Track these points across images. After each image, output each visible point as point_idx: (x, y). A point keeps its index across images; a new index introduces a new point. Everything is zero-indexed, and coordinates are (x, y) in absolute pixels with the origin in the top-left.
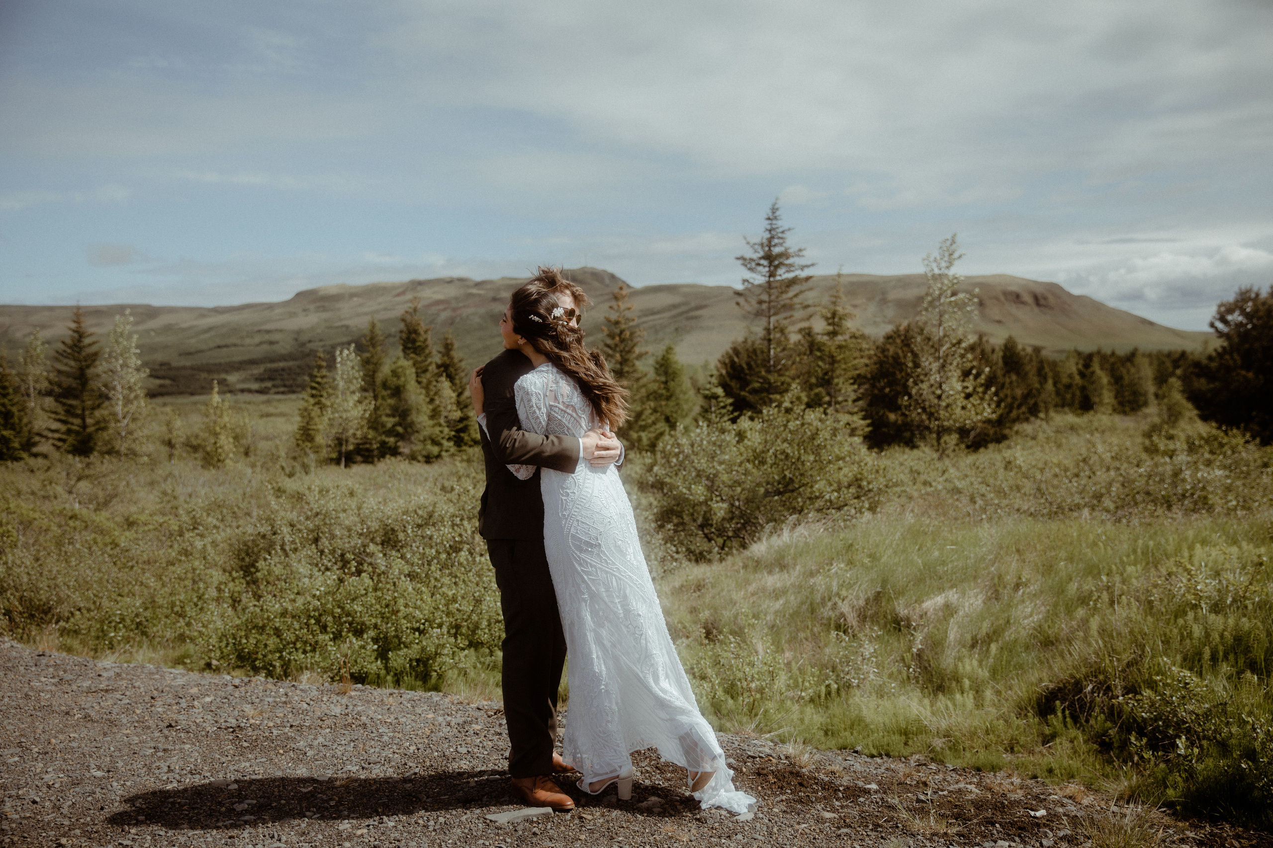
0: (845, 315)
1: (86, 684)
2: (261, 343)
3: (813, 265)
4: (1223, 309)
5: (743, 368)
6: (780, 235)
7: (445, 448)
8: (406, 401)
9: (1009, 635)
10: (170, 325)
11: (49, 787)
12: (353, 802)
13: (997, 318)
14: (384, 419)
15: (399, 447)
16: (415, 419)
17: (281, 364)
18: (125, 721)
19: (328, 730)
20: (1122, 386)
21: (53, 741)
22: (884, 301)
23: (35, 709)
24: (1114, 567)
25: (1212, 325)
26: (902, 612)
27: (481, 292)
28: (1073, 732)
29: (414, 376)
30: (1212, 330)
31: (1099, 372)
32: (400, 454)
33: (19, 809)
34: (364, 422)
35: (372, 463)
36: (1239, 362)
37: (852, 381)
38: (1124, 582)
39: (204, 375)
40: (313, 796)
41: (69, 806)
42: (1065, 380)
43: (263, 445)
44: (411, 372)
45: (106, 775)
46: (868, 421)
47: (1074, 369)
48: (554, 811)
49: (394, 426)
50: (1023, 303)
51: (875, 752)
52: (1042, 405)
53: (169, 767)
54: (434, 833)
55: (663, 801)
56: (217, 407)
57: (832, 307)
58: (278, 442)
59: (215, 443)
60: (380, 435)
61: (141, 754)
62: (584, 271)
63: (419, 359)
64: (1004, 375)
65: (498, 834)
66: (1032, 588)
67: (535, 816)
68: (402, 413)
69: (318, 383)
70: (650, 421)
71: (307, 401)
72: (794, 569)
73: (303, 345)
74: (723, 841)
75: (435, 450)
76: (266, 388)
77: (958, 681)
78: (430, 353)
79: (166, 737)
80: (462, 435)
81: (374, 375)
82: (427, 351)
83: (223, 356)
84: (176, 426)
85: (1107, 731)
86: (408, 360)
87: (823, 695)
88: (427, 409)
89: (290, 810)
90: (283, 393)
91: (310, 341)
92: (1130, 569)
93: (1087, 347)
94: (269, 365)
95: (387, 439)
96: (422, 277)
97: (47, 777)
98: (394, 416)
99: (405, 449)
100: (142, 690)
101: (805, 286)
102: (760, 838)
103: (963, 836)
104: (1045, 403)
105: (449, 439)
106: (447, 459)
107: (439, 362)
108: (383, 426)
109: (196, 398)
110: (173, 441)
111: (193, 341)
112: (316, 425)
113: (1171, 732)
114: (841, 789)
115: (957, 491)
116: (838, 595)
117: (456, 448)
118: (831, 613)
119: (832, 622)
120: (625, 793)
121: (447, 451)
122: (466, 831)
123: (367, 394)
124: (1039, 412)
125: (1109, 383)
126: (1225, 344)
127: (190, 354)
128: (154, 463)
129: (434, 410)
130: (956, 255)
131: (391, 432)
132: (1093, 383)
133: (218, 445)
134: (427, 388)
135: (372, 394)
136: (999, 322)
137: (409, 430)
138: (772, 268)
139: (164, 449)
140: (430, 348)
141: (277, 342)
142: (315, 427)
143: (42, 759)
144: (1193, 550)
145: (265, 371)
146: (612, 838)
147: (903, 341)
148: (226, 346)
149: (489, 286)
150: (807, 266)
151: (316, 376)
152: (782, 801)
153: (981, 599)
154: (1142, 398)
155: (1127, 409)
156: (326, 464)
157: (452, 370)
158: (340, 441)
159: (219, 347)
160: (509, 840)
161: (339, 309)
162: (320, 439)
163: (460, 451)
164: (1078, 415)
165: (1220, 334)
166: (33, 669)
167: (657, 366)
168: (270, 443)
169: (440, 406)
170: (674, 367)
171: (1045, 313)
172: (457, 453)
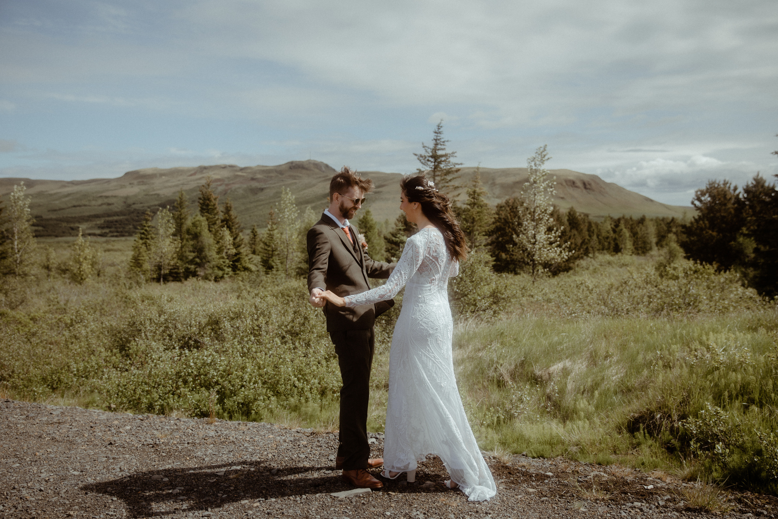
0: (481, 193)
1: (45, 419)
2: (102, 204)
3: (461, 163)
4: (699, 193)
6: (442, 143)
7: (226, 272)
8: (202, 242)
9: (603, 386)
10: (42, 191)
11: (46, 481)
12: (245, 487)
13: (562, 196)
14: (188, 253)
15: (197, 271)
16: (207, 254)
17: (115, 218)
18: (79, 441)
19: (212, 445)
20: (637, 238)
21: (38, 454)
22: (494, 184)
23: (17, 435)
24: (664, 346)
25: (693, 203)
26: (538, 373)
27: (244, 174)
28: (650, 442)
29: (207, 227)
30: (693, 206)
31: (625, 230)
32: (198, 275)
33: (32, 494)
34: (175, 256)
35: (180, 281)
36: (708, 225)
37: (484, 233)
38: (670, 354)
39: (64, 224)
40: (217, 484)
41: (65, 493)
42: (604, 234)
43: (110, 270)
44: (205, 223)
45: (81, 473)
46: (494, 258)
47: (609, 227)
48: (372, 490)
49: (194, 258)
50: (577, 187)
51: (535, 455)
52: (591, 249)
53: (120, 468)
54: (301, 505)
55: (434, 484)
56: (81, 245)
57: (474, 188)
58: (119, 267)
59: (80, 268)
60: (185, 264)
61: (99, 461)
62: (309, 162)
63: (211, 216)
64: (570, 231)
65: (341, 504)
66: (615, 359)
67: (361, 493)
68: (199, 250)
69: (146, 230)
71: (138, 242)
72: (468, 347)
73: (129, 206)
74: (477, 506)
75: (220, 273)
76: (105, 233)
77: (576, 414)
78: (218, 212)
79: (111, 451)
80: (237, 264)
81: (181, 226)
82: (216, 212)
83: (76, 213)
84: (52, 257)
85: (670, 441)
86: (203, 216)
87: (495, 423)
88: (215, 248)
89: (207, 493)
90: (116, 236)
91: (134, 204)
92: (674, 347)
93: (616, 215)
94: (107, 219)
95: (189, 266)
96: (206, 164)
97: (43, 475)
98: (194, 252)
99: (201, 272)
100: (82, 422)
101: (456, 175)
102: (498, 503)
103: (613, 500)
104: (592, 248)
105: (229, 267)
106: (228, 279)
107: (223, 218)
108: (187, 258)
109: (60, 239)
110: (50, 266)
111: (57, 202)
112: (143, 256)
113: (709, 441)
114: (534, 475)
115: (549, 301)
116: (497, 362)
117: (232, 272)
118: (494, 374)
119: (495, 380)
120: (411, 479)
121: (227, 274)
122: (321, 503)
123: (176, 238)
124: (589, 253)
125: (630, 236)
126: (700, 214)
127: (55, 210)
128: (38, 281)
129: (219, 248)
130: (546, 157)
131: (192, 262)
132: (621, 236)
133: (81, 269)
134: (215, 235)
135: (179, 238)
136: (562, 198)
137: (204, 261)
138: (436, 163)
139: (44, 271)
140: (217, 209)
141: (113, 204)
142: (143, 258)
143: (35, 465)
144: (708, 335)
145: (105, 222)
146: (411, 505)
147: (510, 209)
148: (79, 206)
149: (249, 171)
151: (145, 226)
152: (502, 482)
153: (585, 364)
154: (649, 246)
155: (640, 252)
156: (151, 281)
157: (230, 223)
158: (159, 267)
159: (74, 206)
160: (349, 508)
161: (153, 184)
162: (147, 266)
163: (235, 274)
164: (612, 255)
165: (698, 208)
166: (6, 410)
167: (360, 223)
168: (112, 268)
169: (223, 246)
170: (371, 222)
171: (589, 194)
172: (233, 275)
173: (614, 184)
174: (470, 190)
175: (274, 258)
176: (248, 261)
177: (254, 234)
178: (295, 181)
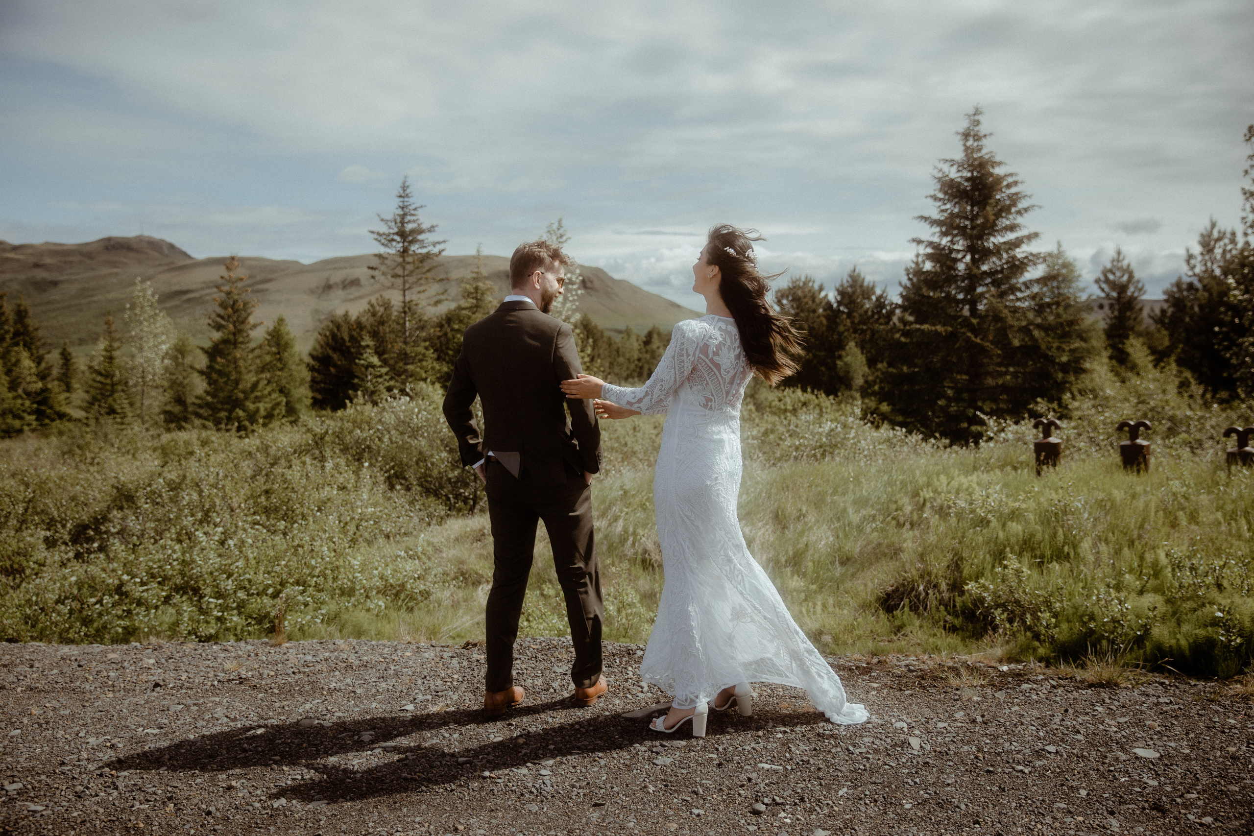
0: (487, 290)
3: (444, 242)
4: (779, 294)
5: (344, 341)
6: (413, 212)
7: (27, 422)
27: (21, 257)
62: (140, 239)
70: (266, 392)
75: (17, 423)
80: (44, 407)
88: (5, 380)
93: (625, 325)
105: (31, 412)
106: (30, 434)
107: (14, 330)
117: (36, 422)
121: (28, 425)
129: (12, 382)
138: (406, 244)
149: (30, 251)
150: (439, 243)
157: (28, 338)
163: (42, 425)
167: (269, 338)
169: (18, 377)
170: (286, 337)
171: (591, 295)
172: (39, 428)
173: (625, 281)
174: (468, 286)
175: (116, 395)
176: (63, 402)
177: (66, 357)
178: (116, 270)
